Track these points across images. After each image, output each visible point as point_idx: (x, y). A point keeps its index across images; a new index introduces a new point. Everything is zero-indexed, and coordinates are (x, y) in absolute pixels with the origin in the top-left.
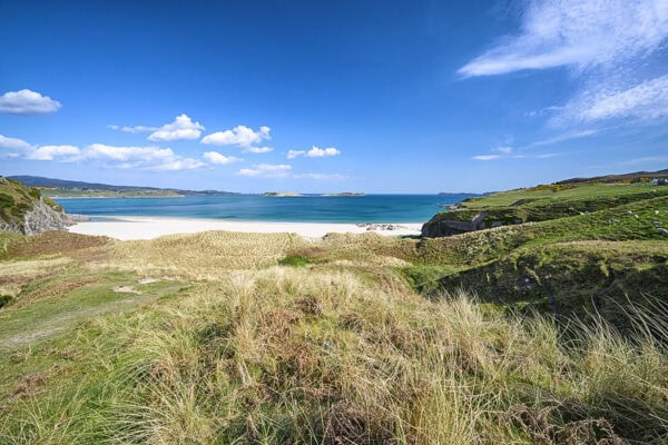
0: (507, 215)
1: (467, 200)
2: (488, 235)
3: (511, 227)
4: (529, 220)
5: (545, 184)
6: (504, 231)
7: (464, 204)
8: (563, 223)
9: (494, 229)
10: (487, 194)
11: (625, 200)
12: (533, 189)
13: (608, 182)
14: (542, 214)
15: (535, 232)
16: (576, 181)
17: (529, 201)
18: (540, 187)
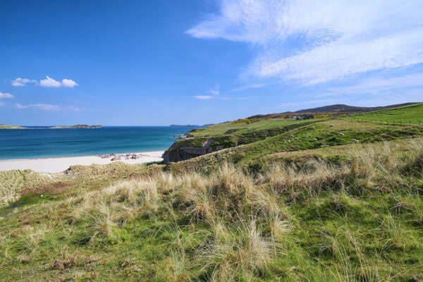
0: (225, 141)
1: (194, 131)
2: (216, 156)
3: (230, 149)
4: (240, 143)
5: (242, 118)
6: (227, 152)
7: (191, 134)
8: (260, 144)
9: (219, 152)
10: (206, 126)
11: (286, 129)
12: (236, 122)
13: (275, 117)
14: (246, 139)
15: (245, 152)
16: (258, 117)
17: (235, 130)
18: (240, 121)
